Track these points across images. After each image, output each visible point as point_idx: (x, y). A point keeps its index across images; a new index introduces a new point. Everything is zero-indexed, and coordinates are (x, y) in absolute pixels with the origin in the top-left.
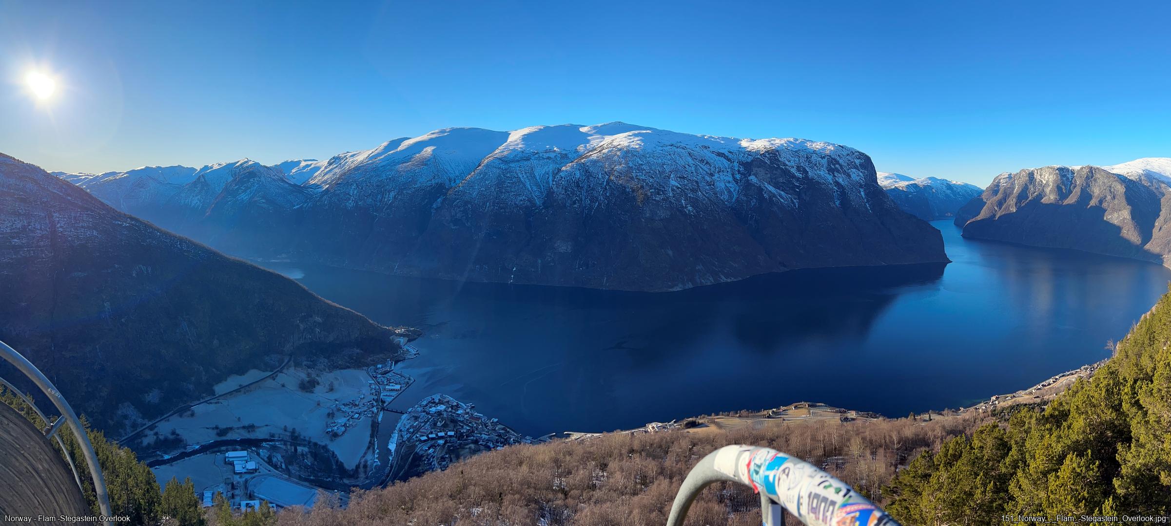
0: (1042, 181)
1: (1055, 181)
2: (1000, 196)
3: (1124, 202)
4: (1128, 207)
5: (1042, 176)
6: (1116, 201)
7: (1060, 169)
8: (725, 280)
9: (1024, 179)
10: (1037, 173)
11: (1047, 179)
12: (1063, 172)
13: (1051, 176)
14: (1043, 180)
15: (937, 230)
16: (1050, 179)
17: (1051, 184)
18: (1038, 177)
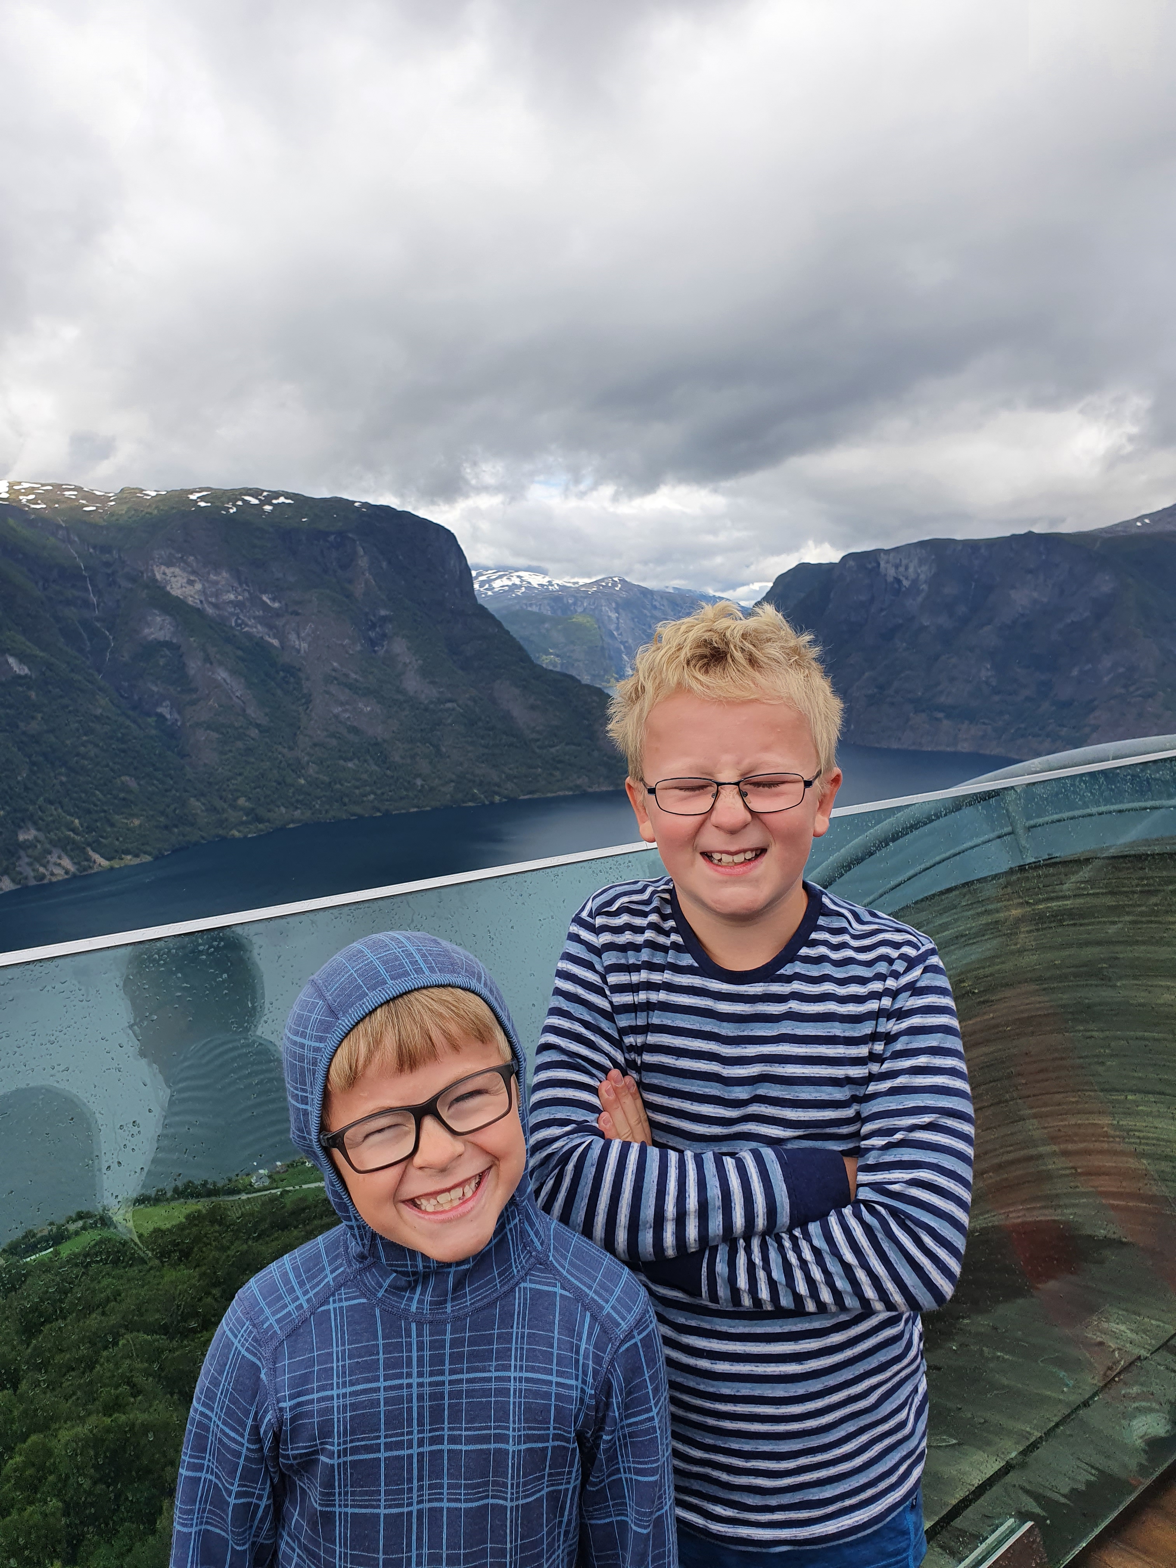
0: (899, 581)
5: (902, 569)
8: (105, 863)
10: (888, 561)
14: (901, 578)
16: (922, 577)
17: (924, 587)
18: (892, 572)
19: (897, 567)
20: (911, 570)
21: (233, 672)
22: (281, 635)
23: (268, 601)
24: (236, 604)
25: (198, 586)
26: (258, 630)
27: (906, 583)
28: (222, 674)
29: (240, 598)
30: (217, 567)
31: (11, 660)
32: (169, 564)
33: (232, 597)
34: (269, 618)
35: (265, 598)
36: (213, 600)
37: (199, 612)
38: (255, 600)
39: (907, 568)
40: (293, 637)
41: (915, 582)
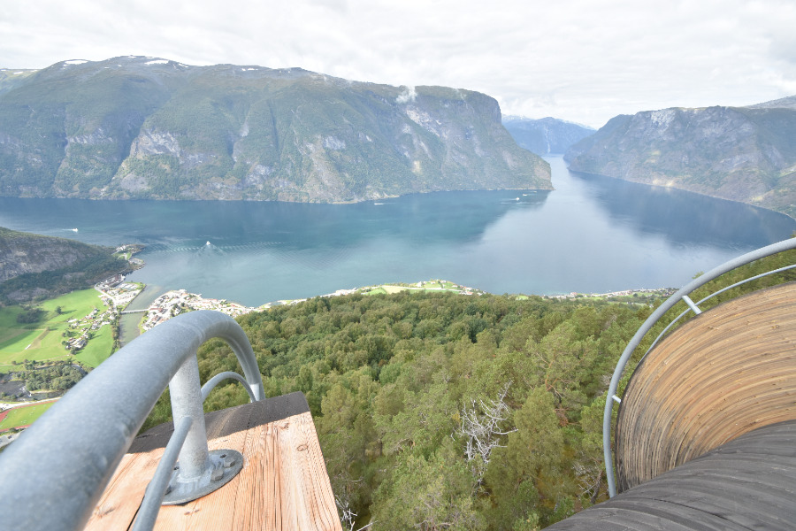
3: (754, 145)
5: (660, 118)
8: (388, 197)
14: (659, 122)
15: (547, 163)
18: (656, 119)
19: (658, 117)
21: (425, 144)
22: (440, 133)
23: (438, 122)
24: (428, 123)
25: (419, 117)
26: (434, 131)
27: (660, 124)
28: (422, 144)
29: (430, 121)
30: (424, 111)
31: (368, 138)
32: (411, 109)
33: (428, 121)
34: (438, 128)
36: (422, 122)
37: (418, 125)
38: (434, 121)
39: (662, 118)
40: (444, 134)
41: (664, 124)
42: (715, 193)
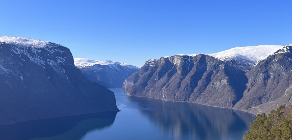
1: (181, 63)
2: (149, 72)
3: (224, 74)
4: (227, 77)
6: (219, 74)
7: (183, 56)
9: (163, 62)
10: (171, 59)
11: (176, 62)
12: (185, 58)
13: (179, 61)
14: (174, 63)
15: (112, 92)
16: (178, 62)
17: (179, 65)
18: (171, 61)
19: (173, 61)
20: (176, 61)
23: (21, 64)
25: (3, 60)
27: (175, 64)
29: (14, 63)
33: (11, 63)
35: (20, 63)
36: (6, 64)
39: (175, 61)
42: (214, 104)
